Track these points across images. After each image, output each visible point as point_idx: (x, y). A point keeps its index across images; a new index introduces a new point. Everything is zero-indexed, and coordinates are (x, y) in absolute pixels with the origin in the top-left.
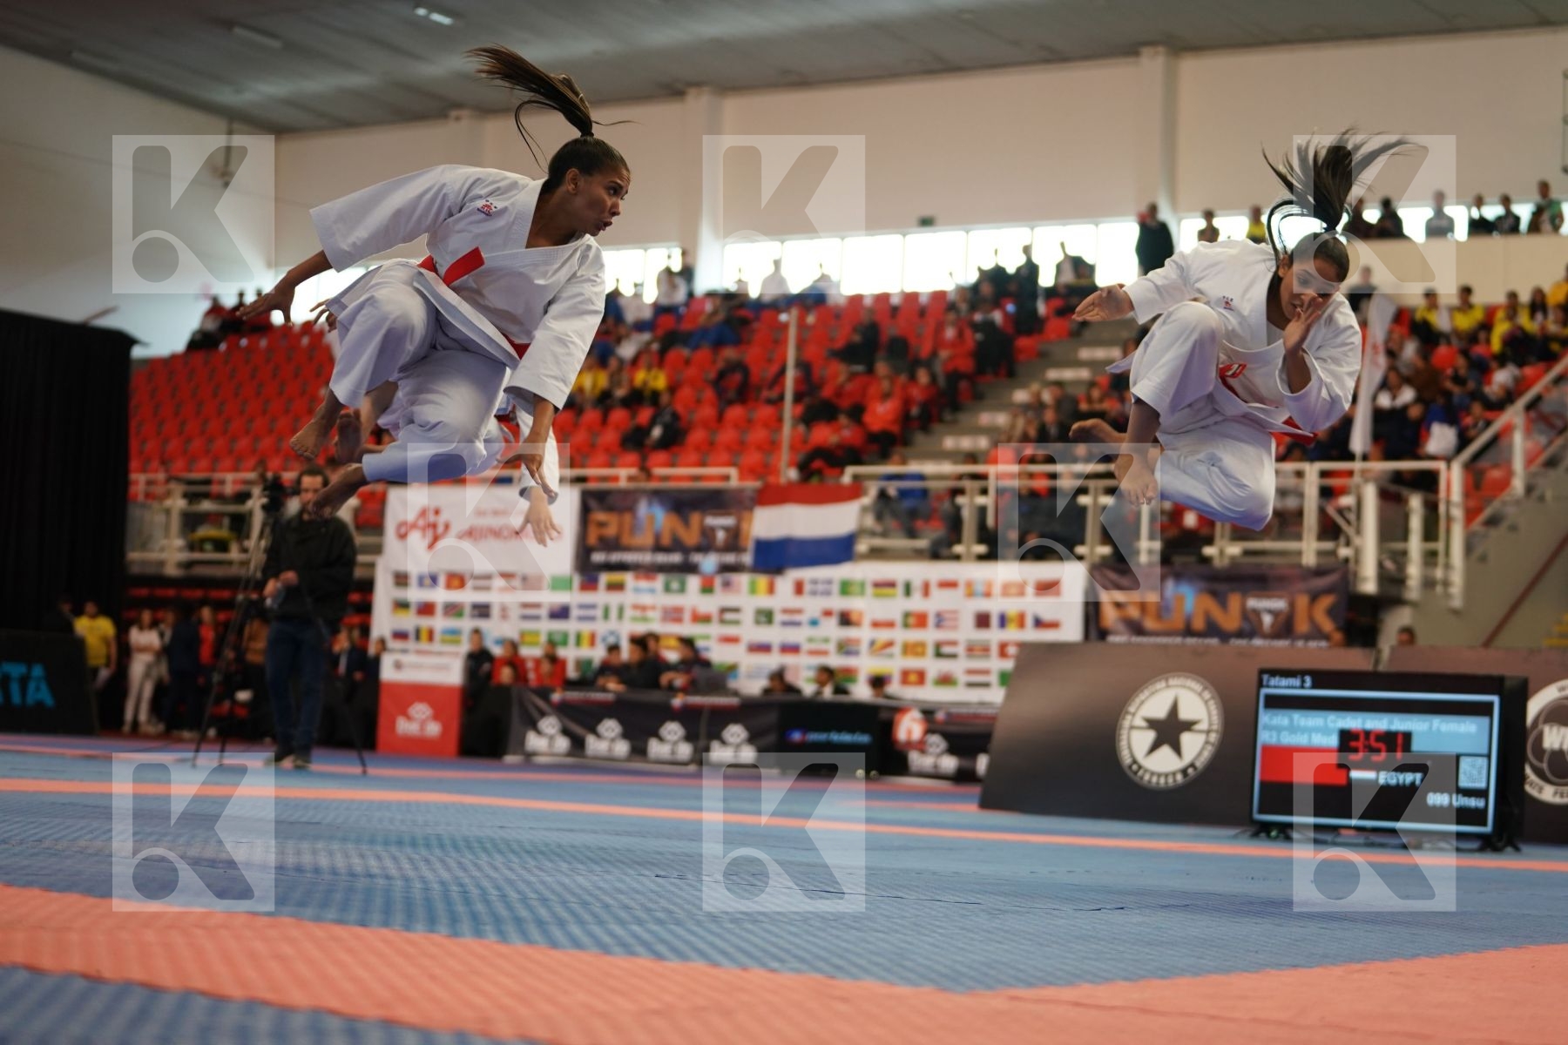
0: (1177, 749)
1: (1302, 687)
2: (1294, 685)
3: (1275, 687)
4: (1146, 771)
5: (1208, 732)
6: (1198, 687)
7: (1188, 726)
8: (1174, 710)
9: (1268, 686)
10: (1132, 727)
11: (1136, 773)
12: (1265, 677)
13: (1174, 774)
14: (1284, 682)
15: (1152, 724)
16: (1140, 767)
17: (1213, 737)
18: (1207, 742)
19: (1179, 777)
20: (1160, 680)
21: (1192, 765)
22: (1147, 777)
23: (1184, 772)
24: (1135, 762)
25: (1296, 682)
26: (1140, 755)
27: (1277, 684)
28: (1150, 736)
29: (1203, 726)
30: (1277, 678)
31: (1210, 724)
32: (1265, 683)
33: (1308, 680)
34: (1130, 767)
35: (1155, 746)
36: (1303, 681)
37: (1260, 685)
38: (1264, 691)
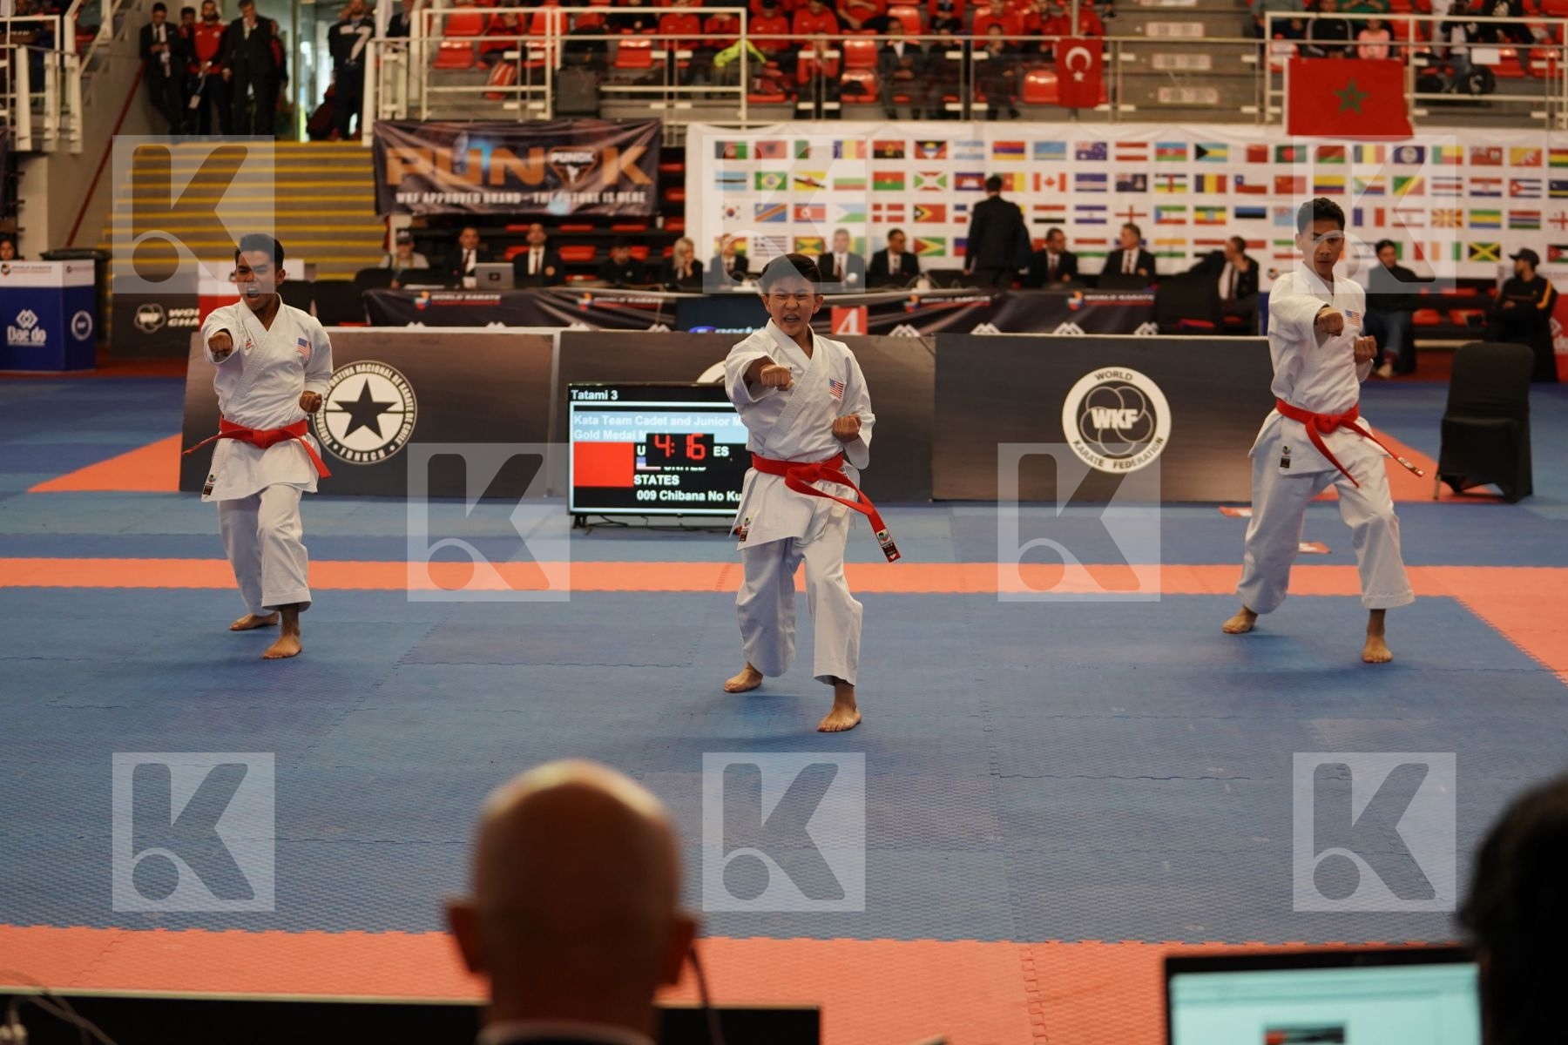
0: (376, 429)
1: (610, 399)
2: (603, 398)
3: (584, 400)
4: (348, 450)
5: (404, 413)
6: (388, 373)
7: (384, 407)
8: (366, 391)
9: (577, 400)
10: (326, 411)
11: (338, 451)
12: (574, 392)
13: (376, 451)
14: (592, 395)
15: (346, 406)
16: (341, 447)
17: (409, 417)
18: (404, 422)
19: (382, 454)
20: (348, 367)
21: (392, 442)
22: (349, 455)
23: (386, 448)
24: (335, 442)
25: (605, 395)
26: (339, 436)
27: (587, 398)
28: (347, 417)
29: (399, 407)
30: (586, 393)
31: (405, 407)
32: (574, 397)
33: (615, 392)
34: (331, 446)
35: (351, 429)
36: (610, 395)
37: (570, 398)
38: (573, 404)
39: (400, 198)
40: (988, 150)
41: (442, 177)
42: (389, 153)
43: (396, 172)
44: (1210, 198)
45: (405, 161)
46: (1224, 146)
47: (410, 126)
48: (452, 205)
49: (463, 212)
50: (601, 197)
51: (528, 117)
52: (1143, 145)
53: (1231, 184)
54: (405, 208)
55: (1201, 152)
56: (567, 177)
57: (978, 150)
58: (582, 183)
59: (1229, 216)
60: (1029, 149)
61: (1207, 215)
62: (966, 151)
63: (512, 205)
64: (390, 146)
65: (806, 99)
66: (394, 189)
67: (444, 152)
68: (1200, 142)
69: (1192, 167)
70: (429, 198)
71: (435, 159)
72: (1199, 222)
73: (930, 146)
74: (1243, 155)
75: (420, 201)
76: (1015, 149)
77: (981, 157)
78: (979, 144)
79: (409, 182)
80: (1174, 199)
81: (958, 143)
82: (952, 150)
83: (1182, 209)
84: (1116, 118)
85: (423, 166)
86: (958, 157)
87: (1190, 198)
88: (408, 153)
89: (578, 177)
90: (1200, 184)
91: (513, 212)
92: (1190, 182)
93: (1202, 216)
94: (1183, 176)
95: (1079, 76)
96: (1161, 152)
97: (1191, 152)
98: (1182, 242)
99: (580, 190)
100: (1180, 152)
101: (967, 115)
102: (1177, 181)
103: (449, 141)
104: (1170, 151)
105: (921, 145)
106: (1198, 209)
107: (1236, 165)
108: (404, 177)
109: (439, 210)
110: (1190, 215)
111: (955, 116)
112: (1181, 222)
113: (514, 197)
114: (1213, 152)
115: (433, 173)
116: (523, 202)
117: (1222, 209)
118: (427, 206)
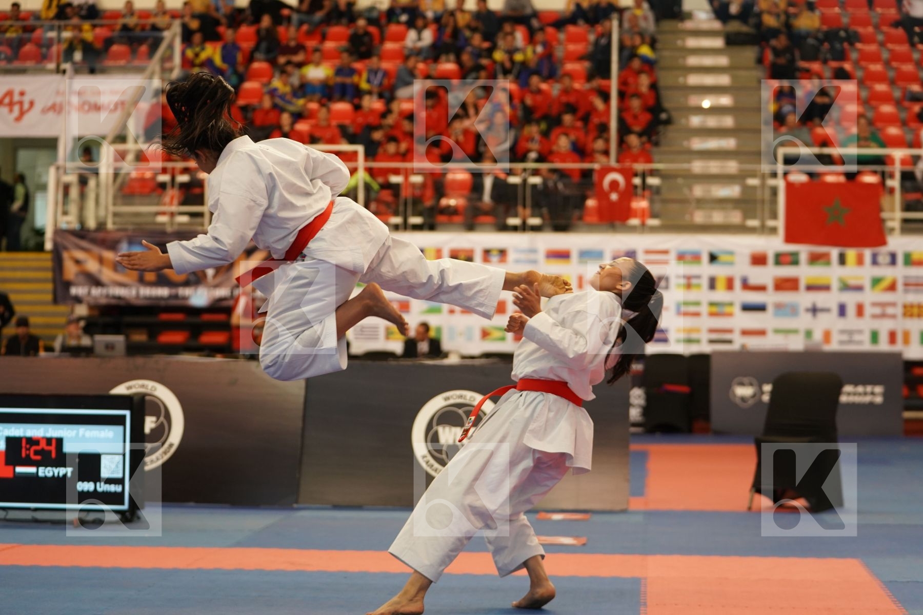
39: (74, 291)
40: (541, 256)
41: (107, 274)
42: (65, 255)
43: (71, 270)
44: (721, 295)
45: (78, 262)
46: (731, 253)
47: (82, 233)
48: (114, 297)
49: (122, 303)
50: (232, 292)
51: (176, 228)
52: (665, 252)
53: (738, 284)
54: (78, 300)
55: (713, 258)
56: (204, 275)
57: (532, 256)
58: (218, 280)
59: (737, 309)
60: (574, 256)
61: (718, 310)
62: (523, 256)
63: (161, 298)
64: (66, 248)
65: (396, 214)
66: (68, 285)
67: (109, 255)
68: (714, 250)
69: (706, 270)
70: (96, 292)
71: (101, 260)
72: (712, 314)
73: (495, 253)
74: (747, 260)
75: (89, 293)
76: (562, 255)
77: (535, 262)
78: (533, 251)
79: (81, 279)
80: (693, 295)
81: (518, 250)
82: (511, 256)
83: (697, 304)
84: (643, 228)
85: (92, 266)
86: (517, 261)
87: (704, 295)
88: (80, 255)
89: (215, 276)
90: (712, 284)
91: (163, 303)
92: (705, 283)
93: (714, 309)
94: (698, 277)
95: (614, 197)
96: (681, 257)
97: (705, 258)
98: (698, 330)
99: (217, 286)
100: (696, 258)
101: (524, 228)
102: (694, 281)
103: (112, 245)
104: (688, 257)
105: (487, 253)
106: (712, 304)
107: (742, 268)
108: (77, 275)
109: (103, 301)
110: (704, 309)
111: (515, 229)
112: (697, 314)
113: (163, 292)
114: (723, 258)
115: (100, 271)
116: (171, 297)
117: (731, 304)
118: (95, 298)
